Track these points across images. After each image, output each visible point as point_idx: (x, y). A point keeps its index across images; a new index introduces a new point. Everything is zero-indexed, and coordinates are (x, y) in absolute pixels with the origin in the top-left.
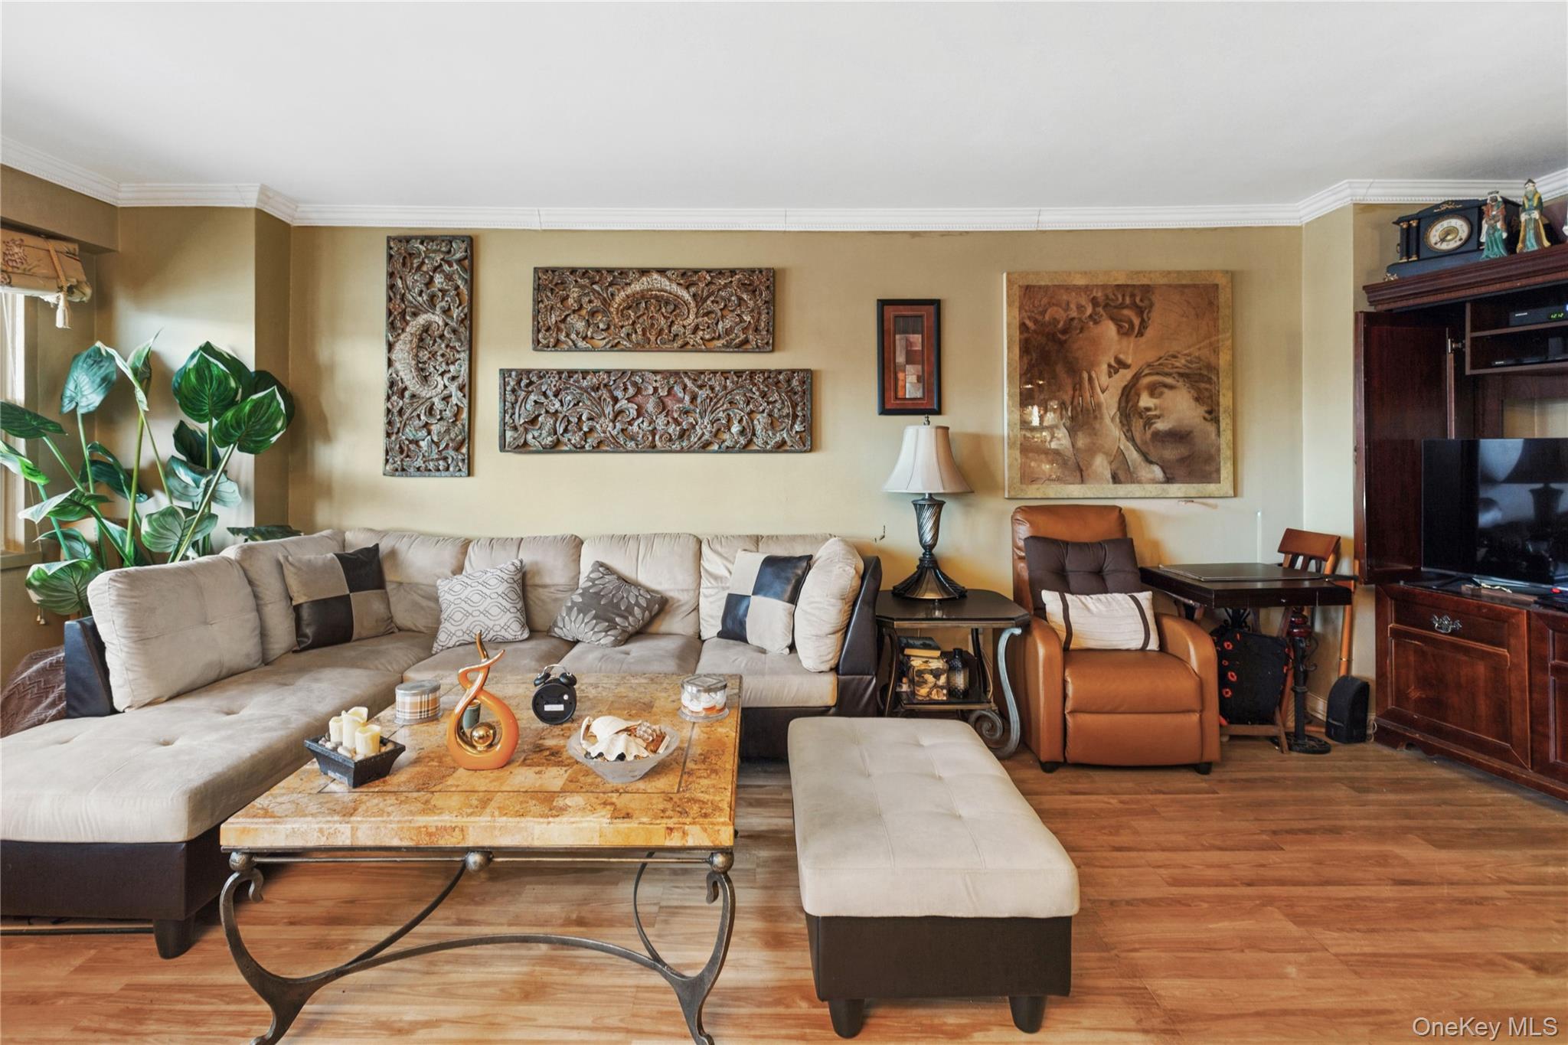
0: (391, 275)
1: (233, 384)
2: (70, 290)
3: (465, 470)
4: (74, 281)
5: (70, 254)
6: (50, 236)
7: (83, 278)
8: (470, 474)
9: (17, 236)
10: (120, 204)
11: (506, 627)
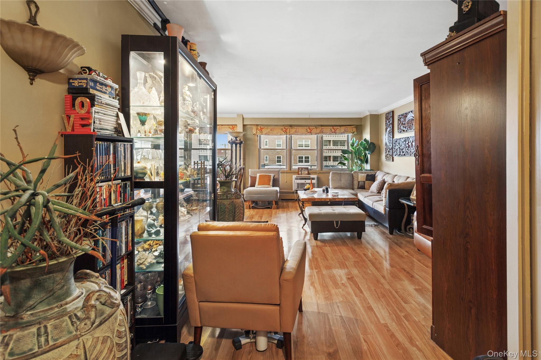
0: (386, 121)
1: (366, 145)
2: (353, 133)
3: (391, 159)
4: (354, 131)
5: (354, 127)
6: (351, 125)
7: (356, 130)
8: (393, 161)
9: (346, 127)
10: (362, 117)
11: (374, 190)
